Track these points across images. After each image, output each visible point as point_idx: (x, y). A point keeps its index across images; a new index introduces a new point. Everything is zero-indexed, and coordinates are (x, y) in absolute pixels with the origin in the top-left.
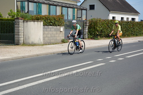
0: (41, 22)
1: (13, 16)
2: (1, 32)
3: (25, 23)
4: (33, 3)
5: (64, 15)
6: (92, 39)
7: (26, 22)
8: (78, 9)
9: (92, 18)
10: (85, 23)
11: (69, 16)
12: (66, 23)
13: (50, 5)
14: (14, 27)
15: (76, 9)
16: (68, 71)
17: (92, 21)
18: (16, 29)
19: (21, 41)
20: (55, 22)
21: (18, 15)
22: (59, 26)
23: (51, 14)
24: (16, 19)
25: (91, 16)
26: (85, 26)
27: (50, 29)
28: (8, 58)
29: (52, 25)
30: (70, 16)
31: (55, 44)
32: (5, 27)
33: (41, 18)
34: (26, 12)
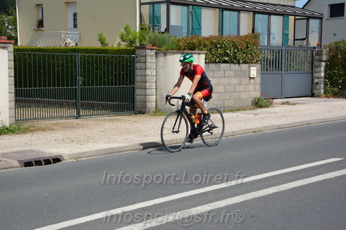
0: (199, 54)
1: (132, 42)
2: (104, 82)
3: (161, 59)
4: (180, 7)
5: (259, 34)
6: (336, 95)
7: (162, 54)
8: (297, 17)
9: (337, 39)
10: (317, 54)
11: (271, 37)
12: (266, 56)
13: (223, 9)
14: (134, 69)
15: (291, 18)
16: (272, 181)
17: (337, 47)
18: (138, 72)
19: (151, 105)
20: (235, 53)
21: (142, 38)
22: (248, 63)
23: (226, 33)
24: (138, 48)
25: (335, 35)
26: (316, 63)
27: (223, 72)
28: (121, 147)
29: (228, 63)
30: (276, 37)
31: (236, 110)
32: (112, 70)
33: (200, 45)
34: (163, 30)
